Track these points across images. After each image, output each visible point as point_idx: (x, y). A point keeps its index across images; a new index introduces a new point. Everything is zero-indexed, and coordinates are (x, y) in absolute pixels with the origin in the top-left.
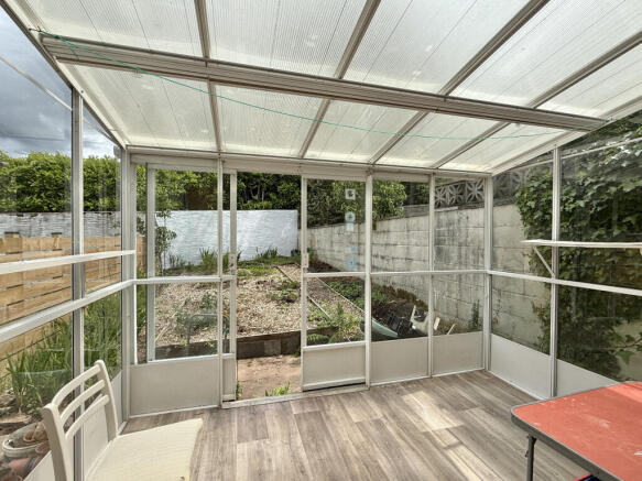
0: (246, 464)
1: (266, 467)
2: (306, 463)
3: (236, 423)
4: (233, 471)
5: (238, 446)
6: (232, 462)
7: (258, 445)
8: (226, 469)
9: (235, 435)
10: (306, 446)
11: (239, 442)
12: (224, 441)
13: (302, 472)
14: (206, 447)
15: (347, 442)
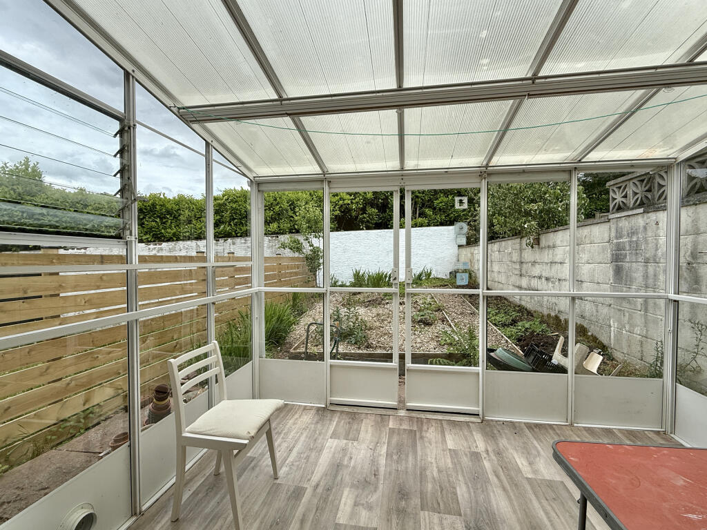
0: (330, 456)
1: (345, 463)
2: (382, 470)
3: (335, 423)
4: (318, 458)
5: (329, 440)
6: (320, 451)
7: (346, 444)
8: (313, 455)
9: (330, 432)
10: (389, 455)
11: (331, 438)
12: (320, 434)
13: (375, 475)
14: (304, 435)
15: (432, 463)
